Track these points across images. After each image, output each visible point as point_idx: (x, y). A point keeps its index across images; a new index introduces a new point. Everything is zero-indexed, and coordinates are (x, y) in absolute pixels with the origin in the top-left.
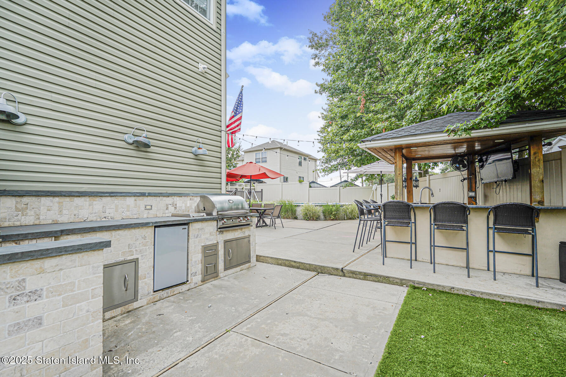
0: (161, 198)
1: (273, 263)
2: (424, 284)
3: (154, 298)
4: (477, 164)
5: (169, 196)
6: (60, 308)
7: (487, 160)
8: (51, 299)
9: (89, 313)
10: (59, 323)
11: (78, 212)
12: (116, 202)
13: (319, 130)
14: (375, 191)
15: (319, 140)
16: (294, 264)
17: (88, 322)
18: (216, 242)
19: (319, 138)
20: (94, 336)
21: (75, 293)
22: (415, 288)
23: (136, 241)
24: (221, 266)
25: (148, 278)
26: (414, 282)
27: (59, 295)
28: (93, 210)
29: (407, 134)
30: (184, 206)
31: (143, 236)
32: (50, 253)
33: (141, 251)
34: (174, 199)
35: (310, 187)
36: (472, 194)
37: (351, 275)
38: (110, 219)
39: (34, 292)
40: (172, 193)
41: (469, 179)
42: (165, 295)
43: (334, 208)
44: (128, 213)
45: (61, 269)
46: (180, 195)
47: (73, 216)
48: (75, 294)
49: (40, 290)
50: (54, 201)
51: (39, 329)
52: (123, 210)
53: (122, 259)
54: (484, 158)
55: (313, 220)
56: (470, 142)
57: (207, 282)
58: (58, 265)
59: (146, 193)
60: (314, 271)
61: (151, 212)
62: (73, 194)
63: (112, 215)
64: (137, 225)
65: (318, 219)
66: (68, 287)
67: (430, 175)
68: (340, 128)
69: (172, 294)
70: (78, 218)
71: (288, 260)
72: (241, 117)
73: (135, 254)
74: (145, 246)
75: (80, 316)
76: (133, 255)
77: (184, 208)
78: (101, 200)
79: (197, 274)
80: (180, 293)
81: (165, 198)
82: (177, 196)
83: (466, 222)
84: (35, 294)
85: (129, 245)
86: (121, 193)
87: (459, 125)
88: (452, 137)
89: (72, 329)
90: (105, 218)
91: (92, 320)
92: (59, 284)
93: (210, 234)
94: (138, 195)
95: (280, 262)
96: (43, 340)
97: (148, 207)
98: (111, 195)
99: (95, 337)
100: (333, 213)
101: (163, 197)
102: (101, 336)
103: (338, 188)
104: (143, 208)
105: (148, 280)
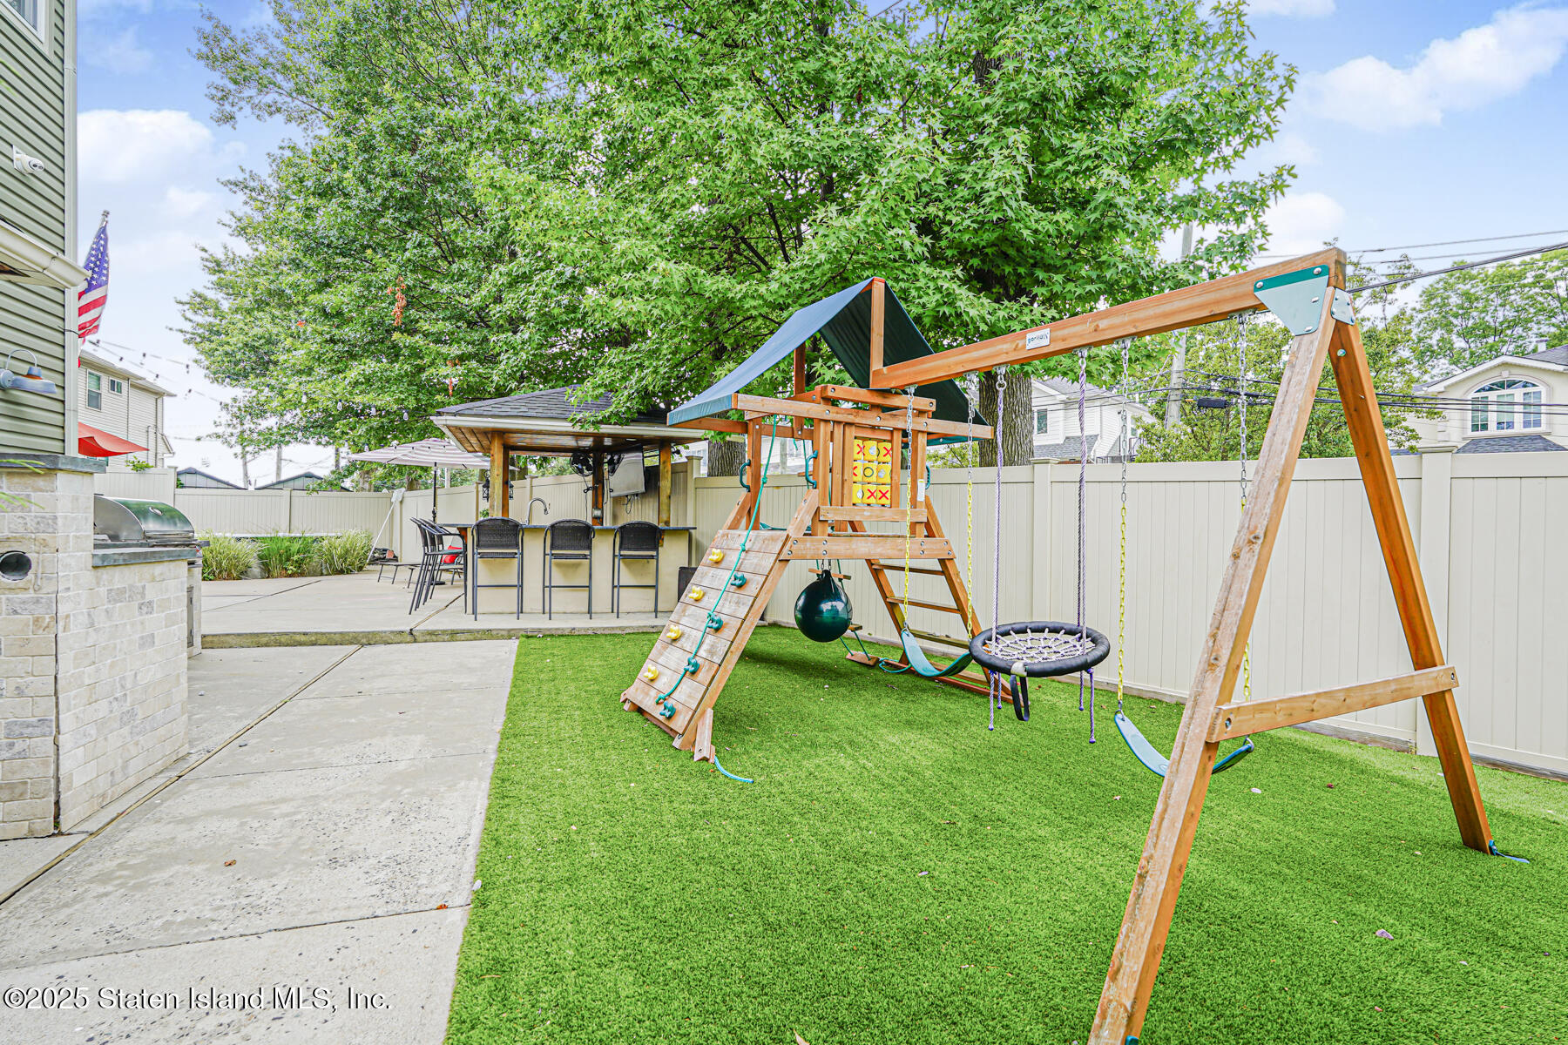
2: (539, 630)
4: (606, 466)
7: (619, 461)
13: (186, 299)
14: (398, 504)
15: (188, 336)
16: (303, 638)
19: (188, 326)
22: (528, 637)
26: (525, 630)
29: (515, 412)
35: (180, 485)
36: (598, 513)
37: (428, 637)
41: (594, 489)
43: (295, 547)
54: (616, 457)
55: (230, 577)
56: (599, 438)
60: (351, 643)
65: (243, 574)
67: (532, 478)
68: (326, 341)
72: (105, 297)
83: (589, 548)
87: (587, 414)
88: (577, 429)
95: (264, 640)
100: (295, 558)
103: (286, 492)
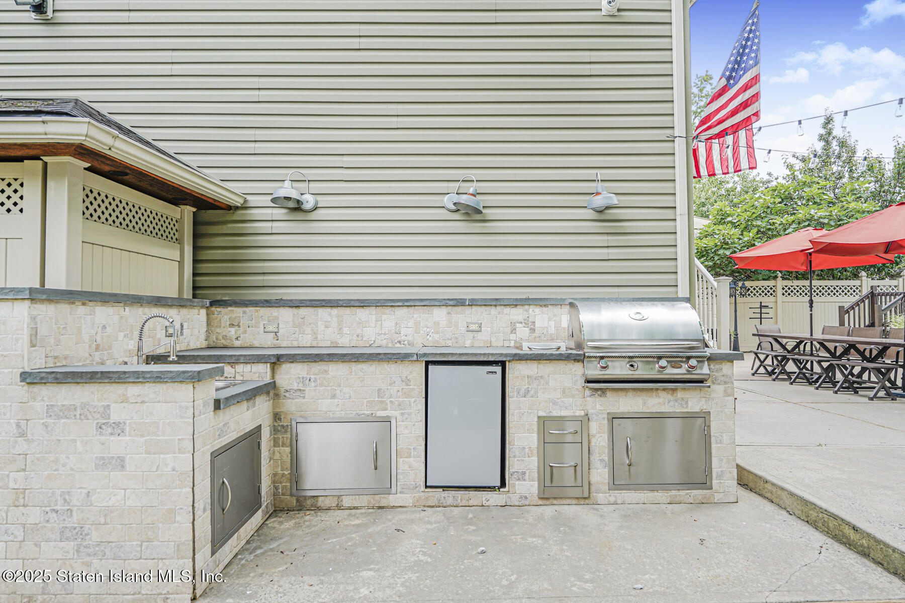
0: (499, 308)
1: (797, 512)
3: (427, 498)
5: (516, 305)
6: (142, 454)
8: (133, 438)
9: (174, 472)
10: (141, 473)
11: (362, 331)
12: (416, 316)
17: (174, 485)
18: (582, 413)
20: (181, 508)
21: (158, 438)
23: (390, 384)
24: (600, 475)
25: (414, 457)
27: (142, 436)
28: (381, 329)
30: (553, 326)
31: (404, 379)
32: (127, 378)
33: (400, 405)
34: (527, 311)
38: (407, 346)
39: (118, 424)
40: (521, 300)
42: (450, 501)
44: (436, 336)
45: (143, 402)
46: (541, 303)
47: (355, 338)
48: (159, 440)
49: (123, 424)
50: (332, 314)
51: (121, 473)
52: (428, 330)
53: (368, 412)
57: (555, 502)
58: (140, 395)
59: (466, 299)
61: (479, 336)
62: (352, 303)
63: (410, 338)
64: (389, 356)
66: (151, 428)
69: (464, 503)
70: (362, 340)
71: (835, 517)
73: (389, 408)
74: (408, 396)
75: (165, 473)
76: (386, 409)
77: (552, 331)
78: (393, 313)
79: (527, 476)
80: (483, 506)
81: (507, 310)
82: (536, 305)
84: (118, 428)
85: (379, 390)
86: (422, 300)
89: (155, 488)
90: (400, 342)
91: (179, 484)
92: (141, 421)
93: (564, 392)
94: (451, 303)
95: (813, 515)
96: (125, 488)
97: (474, 327)
98: (406, 304)
99: (181, 511)
101: (503, 307)
102: (190, 512)
104: (463, 329)
105: (414, 461)
